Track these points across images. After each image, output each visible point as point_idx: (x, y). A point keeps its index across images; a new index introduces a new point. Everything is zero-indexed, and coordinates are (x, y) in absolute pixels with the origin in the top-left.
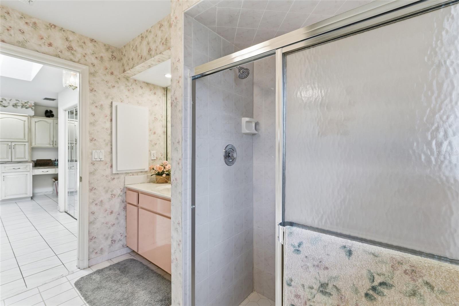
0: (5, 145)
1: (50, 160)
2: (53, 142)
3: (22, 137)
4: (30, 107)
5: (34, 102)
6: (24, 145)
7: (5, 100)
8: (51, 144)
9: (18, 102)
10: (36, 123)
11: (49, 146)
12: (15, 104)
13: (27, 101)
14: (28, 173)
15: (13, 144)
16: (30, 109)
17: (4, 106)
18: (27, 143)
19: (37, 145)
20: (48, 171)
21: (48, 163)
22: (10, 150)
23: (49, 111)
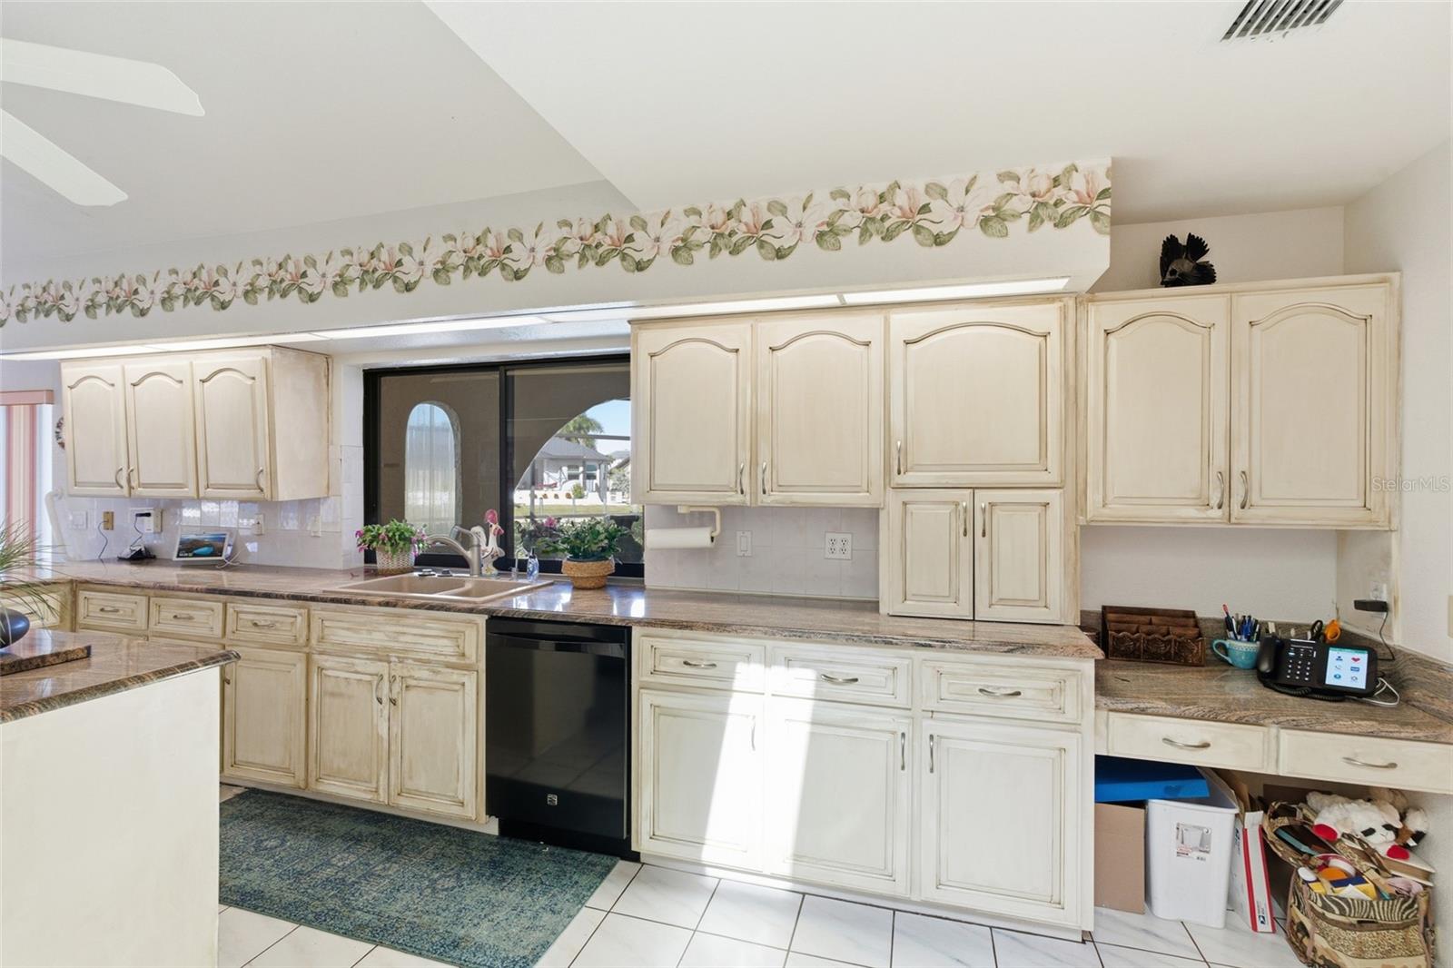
0: (945, 511)
1: (1190, 615)
2: (1226, 479)
3: (1030, 451)
4: (1083, 208)
5: (1108, 163)
6: (1040, 509)
7: (943, 193)
8: (1215, 501)
9: (1009, 186)
10: (1111, 337)
11: (1191, 513)
12: (994, 209)
13: (1068, 163)
14: (1070, 741)
15: (983, 498)
16: (1083, 224)
17: (939, 240)
18: (1053, 496)
19: (1118, 511)
20: (1206, 746)
21: (1182, 645)
22: (966, 543)
23: (1183, 240)
